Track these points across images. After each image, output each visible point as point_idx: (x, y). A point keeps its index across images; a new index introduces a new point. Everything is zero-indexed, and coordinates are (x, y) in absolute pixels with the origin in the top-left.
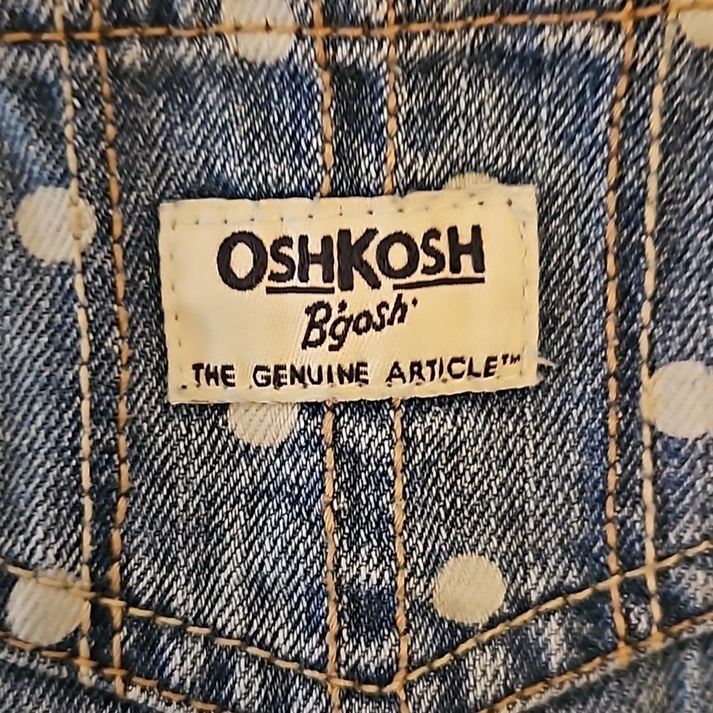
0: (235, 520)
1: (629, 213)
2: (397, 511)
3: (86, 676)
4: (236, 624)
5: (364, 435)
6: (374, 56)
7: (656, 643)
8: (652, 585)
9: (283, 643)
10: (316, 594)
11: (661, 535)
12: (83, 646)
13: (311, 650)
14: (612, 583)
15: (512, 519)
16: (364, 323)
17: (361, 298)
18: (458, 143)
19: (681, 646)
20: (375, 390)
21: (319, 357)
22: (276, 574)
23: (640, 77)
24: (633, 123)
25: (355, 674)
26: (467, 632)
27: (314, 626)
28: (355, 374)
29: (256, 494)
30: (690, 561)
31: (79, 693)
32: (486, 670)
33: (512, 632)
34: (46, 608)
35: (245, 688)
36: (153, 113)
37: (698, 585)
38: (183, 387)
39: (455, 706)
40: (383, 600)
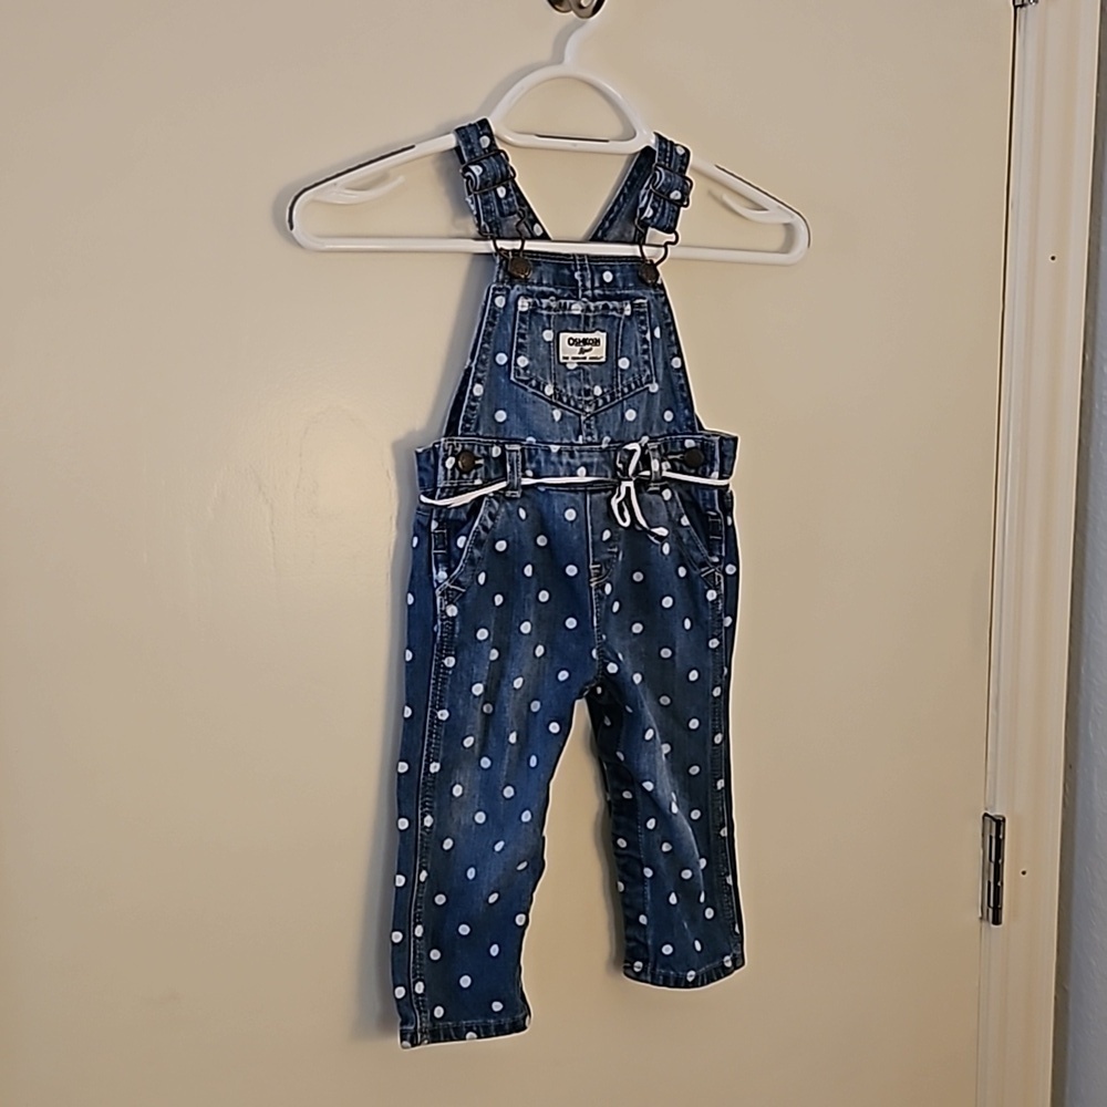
0: (568, 380)
1: (618, 335)
2: (589, 378)
4: (570, 394)
5: (586, 367)
6: (590, 314)
7: (621, 399)
8: (620, 390)
9: (577, 397)
10: (580, 390)
11: (621, 383)
12: (553, 396)
13: (580, 398)
14: (615, 390)
15: (603, 380)
16: (587, 351)
17: (587, 347)
18: (597, 327)
19: (624, 400)
20: (587, 360)
21: (581, 356)
22: (574, 387)
23: (620, 319)
24: (619, 325)
25: (586, 402)
26: (598, 396)
27: (580, 394)
28: (585, 358)
29: (570, 376)
30: (624, 387)
31: (553, 402)
32: (601, 402)
33: (602, 396)
34: (549, 390)
35: (572, 403)
36: (561, 320)
37: (626, 390)
38: (562, 360)
39: (597, 407)
40: (589, 390)
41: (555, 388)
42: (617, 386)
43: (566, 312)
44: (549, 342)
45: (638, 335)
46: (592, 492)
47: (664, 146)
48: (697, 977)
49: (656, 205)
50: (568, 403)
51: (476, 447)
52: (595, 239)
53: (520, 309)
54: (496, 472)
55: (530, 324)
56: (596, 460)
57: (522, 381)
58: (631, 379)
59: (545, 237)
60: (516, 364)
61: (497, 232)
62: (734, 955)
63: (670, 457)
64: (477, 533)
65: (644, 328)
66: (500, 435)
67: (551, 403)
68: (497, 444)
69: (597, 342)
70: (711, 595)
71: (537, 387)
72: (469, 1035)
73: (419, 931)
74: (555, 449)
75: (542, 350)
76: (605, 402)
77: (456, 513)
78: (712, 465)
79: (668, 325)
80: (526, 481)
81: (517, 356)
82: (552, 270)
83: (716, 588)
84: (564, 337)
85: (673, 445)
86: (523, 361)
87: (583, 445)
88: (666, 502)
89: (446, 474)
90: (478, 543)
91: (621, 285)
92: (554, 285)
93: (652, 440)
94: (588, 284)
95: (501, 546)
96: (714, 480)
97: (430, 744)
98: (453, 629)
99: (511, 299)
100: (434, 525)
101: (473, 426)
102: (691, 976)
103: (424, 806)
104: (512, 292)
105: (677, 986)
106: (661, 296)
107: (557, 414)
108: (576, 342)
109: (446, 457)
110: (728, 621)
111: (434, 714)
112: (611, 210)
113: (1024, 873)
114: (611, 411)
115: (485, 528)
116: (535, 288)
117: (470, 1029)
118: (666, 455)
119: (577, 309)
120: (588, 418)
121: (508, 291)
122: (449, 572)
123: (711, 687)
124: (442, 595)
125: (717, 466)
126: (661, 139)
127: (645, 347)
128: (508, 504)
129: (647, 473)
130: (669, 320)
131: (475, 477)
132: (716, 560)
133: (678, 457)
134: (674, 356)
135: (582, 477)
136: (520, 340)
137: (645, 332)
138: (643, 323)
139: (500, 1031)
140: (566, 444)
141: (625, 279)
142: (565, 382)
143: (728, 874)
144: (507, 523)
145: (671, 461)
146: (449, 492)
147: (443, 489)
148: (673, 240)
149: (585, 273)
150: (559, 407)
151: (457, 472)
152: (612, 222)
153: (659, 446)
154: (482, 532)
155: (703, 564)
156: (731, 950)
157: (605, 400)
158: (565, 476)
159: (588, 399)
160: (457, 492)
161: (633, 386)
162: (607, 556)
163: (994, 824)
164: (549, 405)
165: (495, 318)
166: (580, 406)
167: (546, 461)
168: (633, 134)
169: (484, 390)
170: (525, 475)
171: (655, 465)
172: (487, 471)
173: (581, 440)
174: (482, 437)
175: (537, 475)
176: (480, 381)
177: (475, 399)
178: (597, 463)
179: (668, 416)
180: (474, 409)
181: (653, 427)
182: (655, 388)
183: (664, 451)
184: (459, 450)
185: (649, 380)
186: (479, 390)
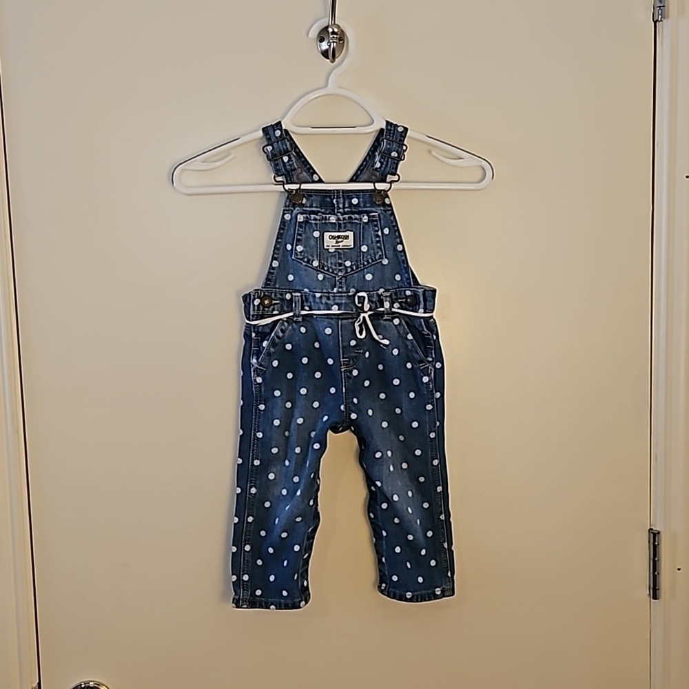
0: (329, 258)
1: (360, 234)
2: (342, 257)
4: (330, 266)
5: (340, 251)
6: (341, 222)
7: (362, 268)
8: (362, 263)
9: (333, 267)
10: (336, 263)
11: (363, 259)
12: (318, 267)
13: (336, 268)
14: (359, 263)
15: (351, 258)
16: (340, 242)
17: (340, 240)
18: (347, 228)
19: (365, 268)
20: (341, 247)
21: (337, 245)
22: (333, 261)
23: (360, 224)
24: (360, 227)
25: (339, 270)
26: (348, 267)
27: (336, 266)
28: (339, 246)
29: (331, 256)
30: (365, 261)
31: (318, 270)
32: (349, 270)
33: (351, 267)
34: (316, 264)
35: (331, 270)
36: (324, 225)
37: (366, 263)
38: (326, 247)
39: (347, 272)
40: (341, 263)
41: (319, 263)
42: (360, 261)
43: (327, 221)
44: (317, 238)
45: (372, 232)
46: (342, 319)
47: (389, 127)
48: (413, 597)
49: (382, 160)
50: (328, 270)
51: (273, 294)
52: (351, 181)
53: (298, 220)
54: (287, 307)
55: (305, 228)
56: (344, 301)
57: (299, 259)
58: (369, 257)
59: (320, 181)
60: (296, 250)
61: (290, 180)
62: (444, 588)
63: (400, 300)
64: (273, 339)
65: (376, 229)
66: (290, 288)
67: (317, 270)
68: (289, 292)
69: (347, 237)
70: (425, 379)
71: (308, 262)
72: (272, 607)
73: (248, 548)
74: (318, 295)
75: (313, 242)
76: (352, 270)
77: (263, 329)
78: (419, 305)
79: (394, 226)
80: (303, 313)
81: (297, 245)
82: (319, 199)
83: (429, 375)
84: (327, 235)
85: (401, 294)
86: (300, 248)
87: (336, 293)
88: (396, 326)
89: (255, 308)
90: (273, 344)
91: (362, 205)
92: (321, 207)
93: (386, 290)
94: (341, 206)
95: (289, 347)
96: (420, 314)
97: (253, 450)
98: (261, 390)
99: (293, 215)
100: (253, 335)
101: (272, 283)
102: (409, 595)
103: (251, 482)
104: (294, 212)
105: (400, 599)
106: (389, 210)
107: (321, 277)
108: (333, 237)
109: (254, 299)
110: (438, 395)
111: (255, 434)
112: (362, 165)
113: (679, 569)
114: (356, 275)
115: (278, 337)
116: (308, 209)
117: (272, 604)
118: (396, 299)
119: (333, 219)
120: (341, 279)
121: (292, 211)
122: (257, 359)
123: (428, 433)
124: (254, 371)
125: (422, 306)
126: (388, 122)
127: (378, 239)
128: (294, 324)
129: (382, 309)
130: (394, 224)
131: (273, 310)
132: (431, 359)
133: (404, 300)
134: (398, 244)
135: (335, 310)
136: (299, 237)
137: (378, 231)
138: (376, 226)
139: (287, 607)
140: (325, 293)
141: (365, 203)
142: (327, 259)
143: (445, 542)
144: (292, 335)
145: (400, 303)
146: (258, 317)
147: (253, 316)
148: (397, 179)
149: (339, 200)
150: (322, 272)
151: (261, 308)
152: (362, 171)
153: (391, 294)
154: (276, 339)
155: (421, 362)
156: (442, 585)
158: (324, 310)
159: (340, 268)
160: (262, 317)
161: (370, 261)
162: (354, 355)
163: (652, 535)
164: (315, 272)
165: (285, 226)
166: (335, 272)
167: (314, 301)
168: (373, 122)
169: (279, 264)
170: (303, 309)
171: (387, 305)
172: (282, 306)
173: (335, 290)
174: (278, 289)
175: (311, 310)
176: (276, 259)
177: (273, 268)
178: (346, 303)
179: (398, 277)
180: (273, 273)
181: (387, 283)
182: (385, 262)
183: (394, 297)
184: (262, 295)
185: (381, 257)
186: (275, 264)
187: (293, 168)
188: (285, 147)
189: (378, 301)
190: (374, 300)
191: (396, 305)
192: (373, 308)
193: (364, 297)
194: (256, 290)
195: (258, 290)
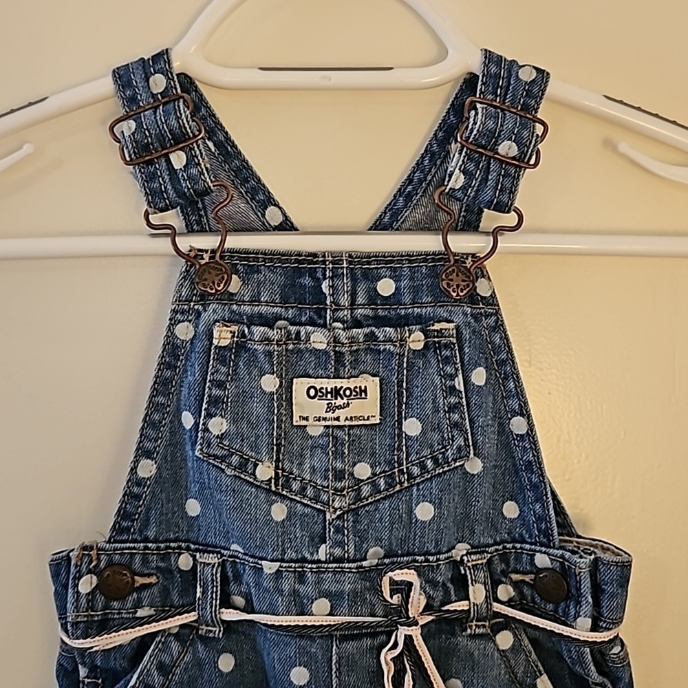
0: (308, 453)
1: (400, 385)
2: (346, 451)
3: (273, 489)
4: (308, 477)
5: (339, 433)
6: (344, 350)
7: (406, 484)
8: (405, 470)
9: (319, 482)
10: (327, 470)
11: (407, 459)
12: (273, 481)
13: (325, 484)
14: (396, 470)
15: (373, 454)
16: (339, 407)
17: (339, 402)
19: (412, 486)
20: (342, 423)
21: (329, 415)
22: (317, 465)
23: (401, 356)
24: (400, 365)
25: (336, 489)
26: (363, 481)
27: (326, 478)
28: (337, 419)
29: (313, 447)
30: (413, 465)
31: (271, 492)
32: (366, 490)
33: (372, 481)
34: (265, 472)
35: (310, 492)
36: (293, 358)
37: (416, 471)
38: (296, 421)
39: (358, 498)
40: (342, 471)
41: (277, 467)
42: (400, 463)
43: (302, 346)
44: (272, 394)
45: (437, 380)
46: (343, 641)
47: (493, 69)
49: (471, 167)
50: (303, 489)
51: (138, 559)
52: (379, 226)
53: (215, 342)
54: (181, 597)
55: (236, 365)
56: (347, 588)
57: (216, 457)
58: (426, 452)
59: (287, 226)
60: (206, 430)
61: (199, 223)
63: (515, 577)
65: (449, 369)
67: (268, 492)
68: (188, 549)
69: (362, 392)
71: (242, 466)
74: (269, 567)
75: (257, 409)
77: (105, 659)
78: (579, 603)
79: (502, 363)
80: (229, 615)
81: (210, 416)
82: (281, 280)
84: (300, 386)
85: (519, 560)
86: (218, 425)
87: (325, 562)
88: (503, 653)
89: (77, 600)
91: (407, 299)
92: (285, 301)
93: (477, 549)
94: (345, 300)
96: (581, 630)
99: (201, 328)
100: (83, 672)
101: (137, 525)
104: (204, 316)
106: (488, 316)
107: (279, 512)
108: (319, 393)
109: (79, 575)
112: (410, 180)
114: (387, 503)
115: (150, 687)
116: (247, 309)
118: (505, 573)
119: (319, 340)
120: (339, 517)
121: (199, 314)
125: (586, 608)
126: (489, 57)
127: (453, 400)
128: (200, 647)
129: (461, 606)
130: (503, 356)
131: (138, 605)
133: (527, 578)
134: (515, 414)
135: (320, 614)
136: (216, 392)
137: (452, 377)
138: (447, 360)
140: (292, 561)
141: (416, 290)
142: (301, 457)
144: (193, 679)
145: (516, 585)
146: (87, 628)
147: (76, 624)
148: (513, 223)
149: (337, 282)
150: (284, 498)
151: (100, 599)
152: (409, 198)
153: (490, 562)
157: (375, 485)
158: (288, 613)
159: (339, 485)
160: (104, 627)
161: (429, 464)
164: (263, 496)
165: (177, 358)
166: (324, 497)
167: (258, 585)
168: (443, 54)
169: (159, 468)
170: (226, 603)
171: (478, 593)
172: (165, 592)
173: (323, 552)
174: (155, 541)
175: (249, 609)
176: (148, 455)
177: (140, 483)
178: (354, 593)
179: (511, 510)
180: (138, 497)
181: (478, 529)
182: (475, 466)
183: (499, 567)
184: (102, 565)
185: (462, 454)
186: (147, 469)
187: (200, 186)
188: (174, 122)
189: (452, 580)
190: (441, 579)
191: (505, 591)
192: (436, 604)
193: (410, 584)
194: (84, 548)
195: (91, 548)
